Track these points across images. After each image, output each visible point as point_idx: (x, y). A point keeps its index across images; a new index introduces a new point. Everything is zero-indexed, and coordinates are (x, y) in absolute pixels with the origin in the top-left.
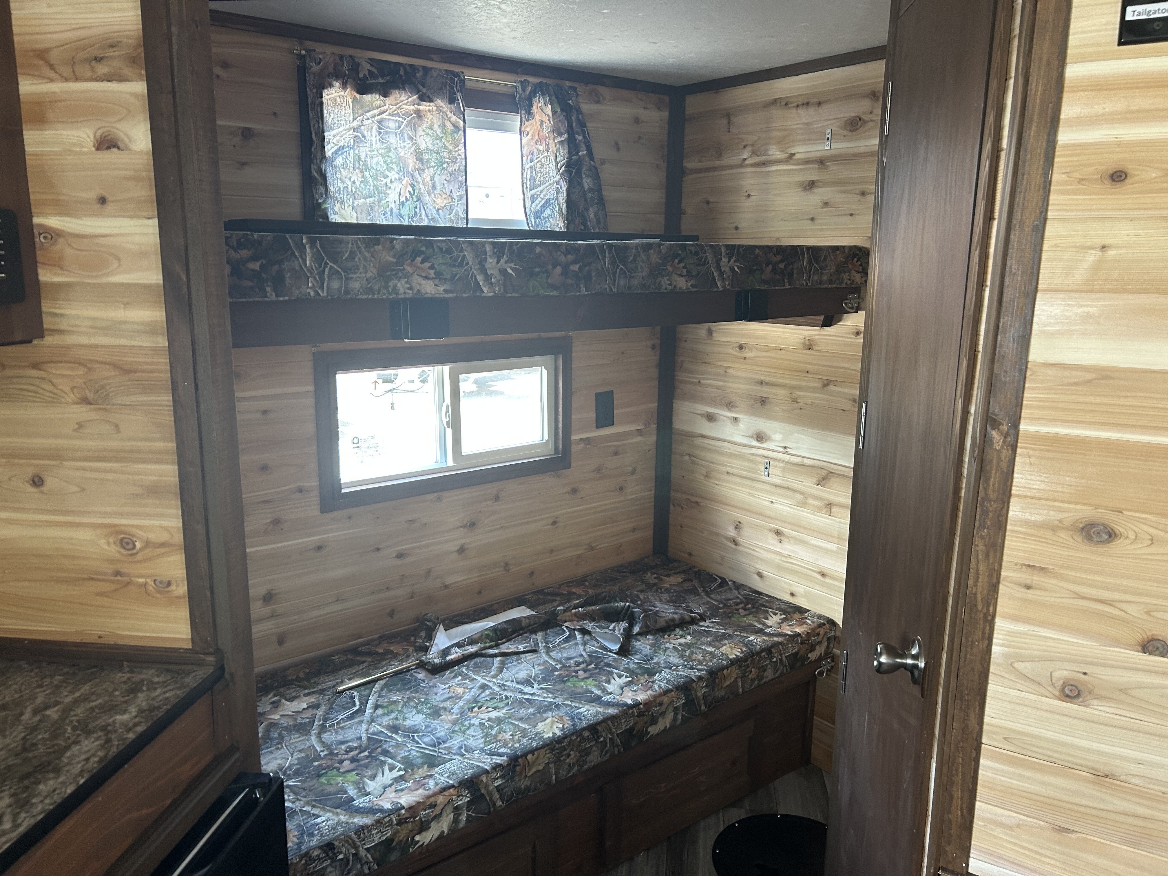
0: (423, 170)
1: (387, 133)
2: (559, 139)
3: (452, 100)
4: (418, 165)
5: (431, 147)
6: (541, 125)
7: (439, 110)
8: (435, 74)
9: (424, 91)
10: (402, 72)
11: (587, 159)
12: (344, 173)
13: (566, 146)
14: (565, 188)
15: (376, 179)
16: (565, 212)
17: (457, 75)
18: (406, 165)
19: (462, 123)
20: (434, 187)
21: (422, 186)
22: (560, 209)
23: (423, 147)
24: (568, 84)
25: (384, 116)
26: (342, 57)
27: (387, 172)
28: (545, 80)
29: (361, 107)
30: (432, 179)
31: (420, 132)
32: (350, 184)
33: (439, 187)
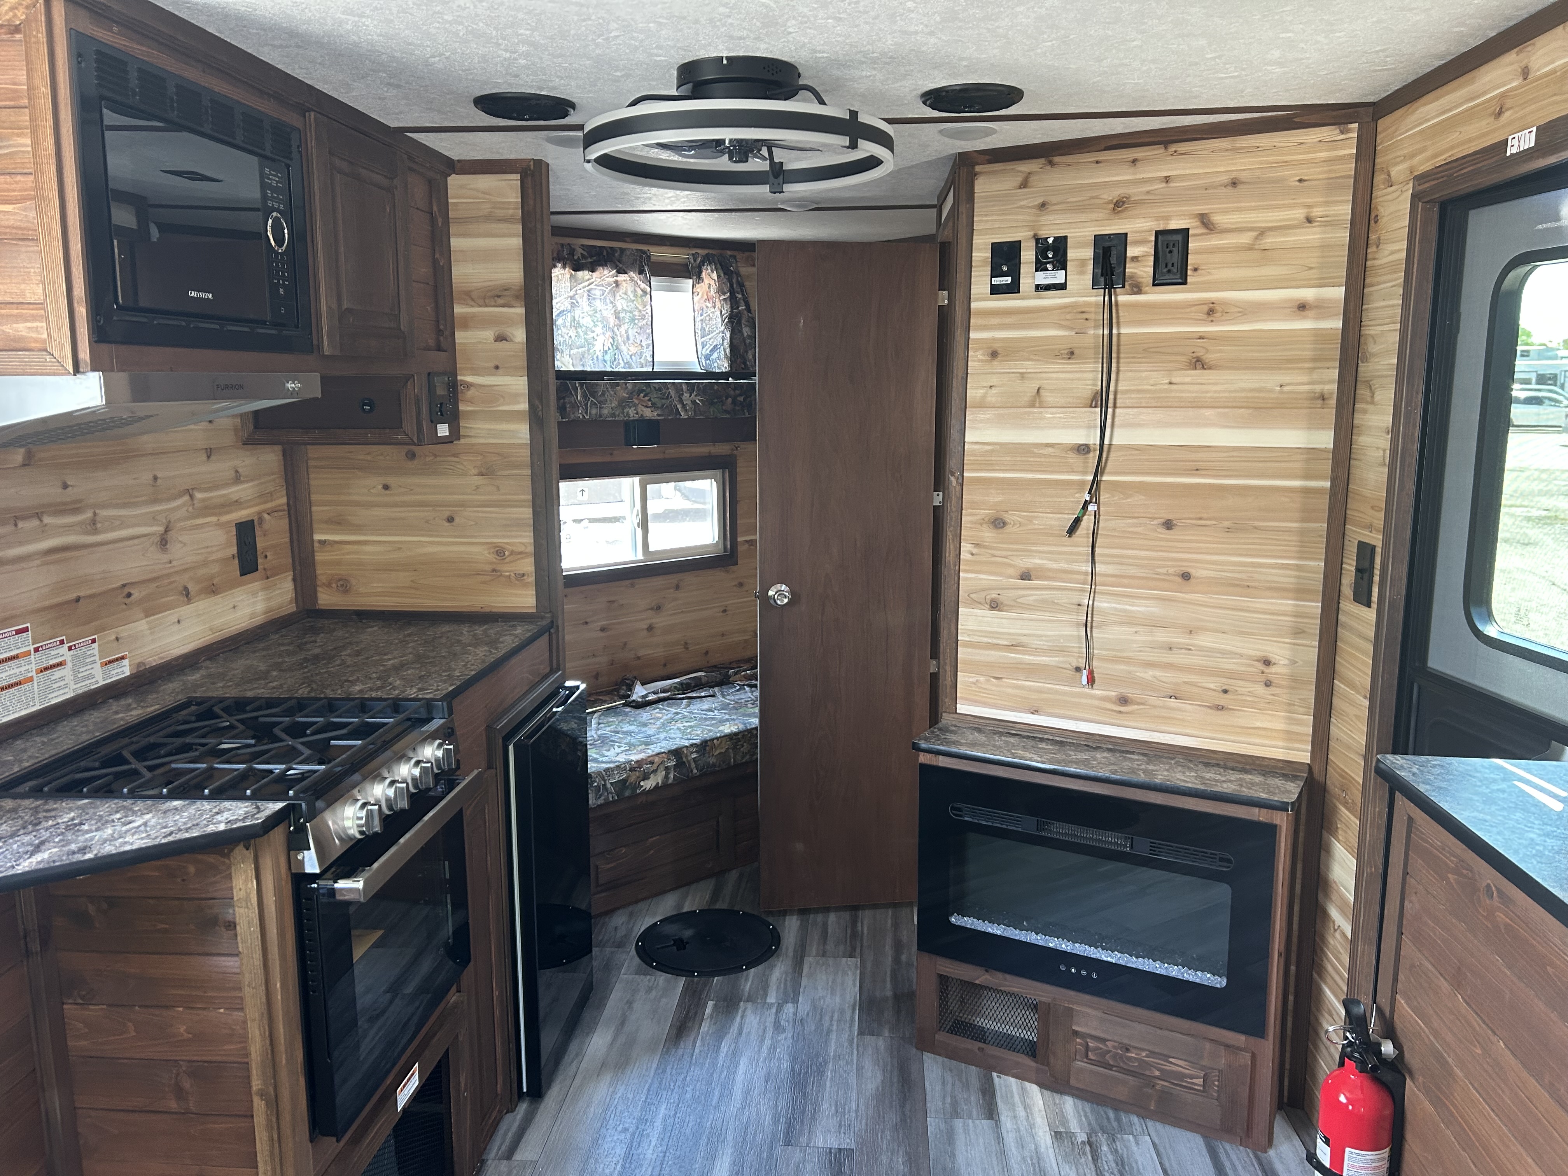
0: (620, 326)
1: (594, 299)
2: (723, 297)
3: (641, 272)
4: (617, 322)
5: (626, 308)
6: (709, 287)
7: (632, 279)
8: (628, 253)
9: (621, 266)
10: (605, 254)
11: (745, 312)
12: (564, 330)
13: (729, 303)
14: (728, 336)
15: (586, 334)
16: (729, 355)
17: (644, 252)
18: (608, 322)
19: (648, 289)
20: (628, 338)
21: (619, 338)
22: (725, 352)
23: (619, 308)
24: (729, 253)
25: (592, 286)
26: (562, 245)
27: (594, 329)
28: (711, 251)
29: (576, 281)
30: (626, 332)
31: (618, 297)
32: (567, 338)
33: (631, 338)
